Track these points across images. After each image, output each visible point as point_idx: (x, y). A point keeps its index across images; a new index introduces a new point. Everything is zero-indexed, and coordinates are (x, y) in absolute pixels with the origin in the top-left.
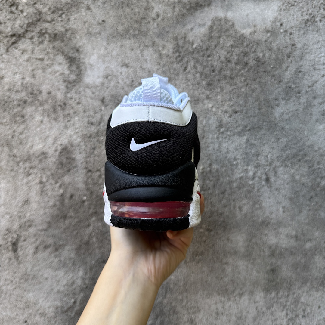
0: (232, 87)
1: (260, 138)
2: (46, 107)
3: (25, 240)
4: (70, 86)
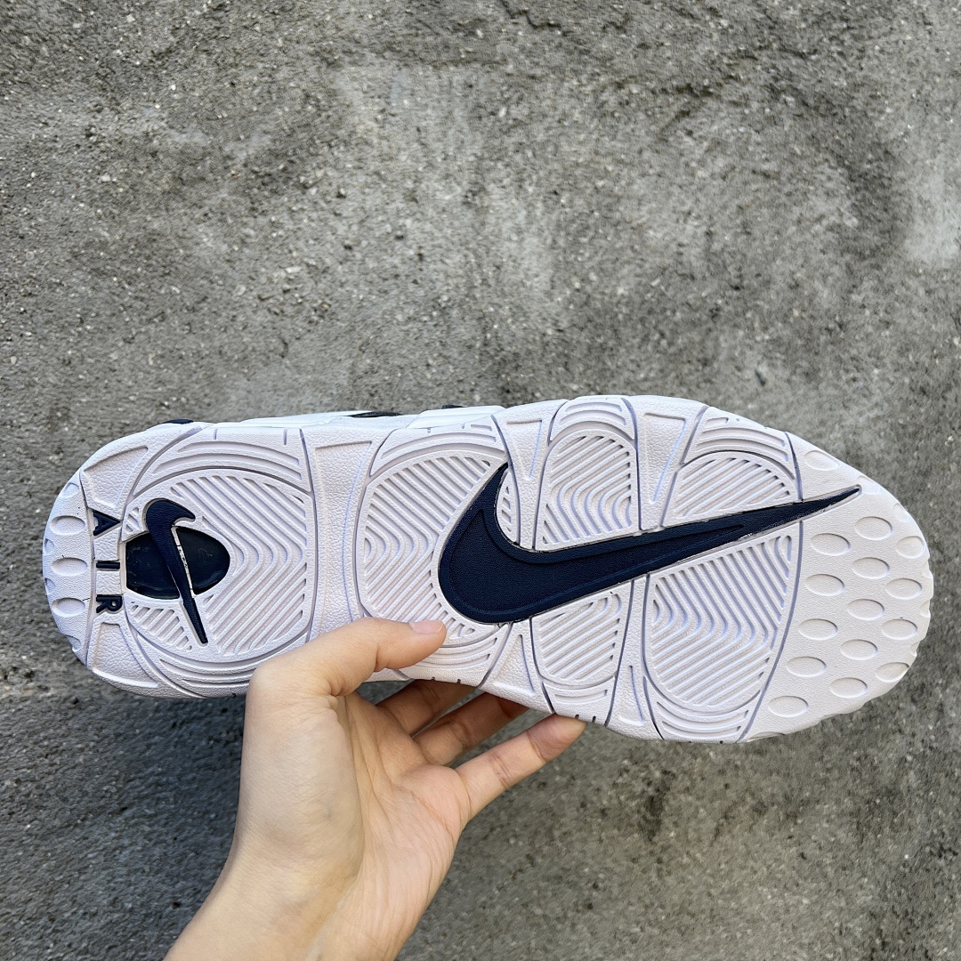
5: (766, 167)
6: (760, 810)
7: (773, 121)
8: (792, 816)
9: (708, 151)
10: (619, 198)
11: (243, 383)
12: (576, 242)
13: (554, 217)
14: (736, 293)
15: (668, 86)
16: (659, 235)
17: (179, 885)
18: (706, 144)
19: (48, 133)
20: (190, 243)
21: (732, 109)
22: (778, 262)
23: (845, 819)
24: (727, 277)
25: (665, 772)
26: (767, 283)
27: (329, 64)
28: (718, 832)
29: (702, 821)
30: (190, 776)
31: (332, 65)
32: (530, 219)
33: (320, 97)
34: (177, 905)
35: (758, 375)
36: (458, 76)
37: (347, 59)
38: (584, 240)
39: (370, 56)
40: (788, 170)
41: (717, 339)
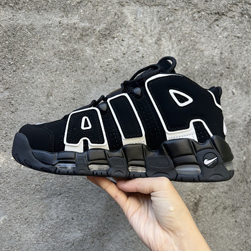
5: (238, 35)
6: (225, 208)
7: (241, 22)
8: (234, 211)
9: (223, 30)
10: (197, 43)
11: (95, 88)
12: (185, 54)
13: (179, 47)
14: (228, 69)
15: (212, 12)
16: (207, 53)
17: (73, 214)
18: (222, 28)
19: (50, 22)
20: (84, 52)
21: (230, 19)
22: (240, 61)
23: (248, 213)
24: (225, 65)
25: (200, 196)
26: (237, 67)
27: (122, 6)
28: (213, 213)
29: (209, 210)
30: (78, 187)
31: (123, 6)
32: (173, 47)
33: (119, 14)
34: (73, 219)
35: (233, 92)
36: (156, 9)
37: (127, 4)
38: (187, 54)
39: (133, 3)
40: (245, 36)
41: (222, 82)
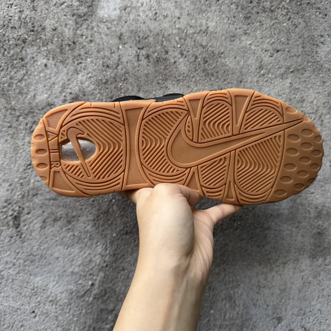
0: (273, 22)
1: (305, 81)
2: (50, 46)
3: (28, 213)
4: (79, 20)
